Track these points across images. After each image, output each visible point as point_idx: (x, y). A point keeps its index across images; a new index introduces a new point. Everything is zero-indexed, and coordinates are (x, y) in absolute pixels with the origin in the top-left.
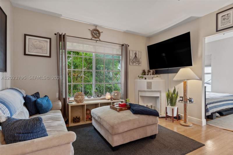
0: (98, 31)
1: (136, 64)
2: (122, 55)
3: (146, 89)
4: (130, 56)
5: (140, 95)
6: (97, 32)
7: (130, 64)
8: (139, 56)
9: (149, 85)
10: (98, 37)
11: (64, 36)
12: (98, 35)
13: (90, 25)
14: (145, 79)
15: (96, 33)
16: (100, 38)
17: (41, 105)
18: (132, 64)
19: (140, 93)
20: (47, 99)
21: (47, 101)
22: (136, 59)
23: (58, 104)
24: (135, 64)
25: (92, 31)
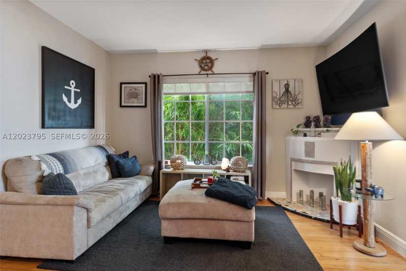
0: (209, 58)
1: (289, 107)
2: (253, 92)
3: (303, 157)
4: (274, 91)
5: (293, 168)
6: (208, 61)
7: (274, 106)
8: (297, 89)
9: (310, 149)
10: (211, 68)
11: (159, 76)
12: (210, 65)
13: (198, 52)
14: (305, 135)
15: (206, 63)
16: (213, 70)
17: (123, 166)
18: (278, 107)
19: (293, 163)
20: (133, 161)
21: (132, 163)
22: (288, 96)
23: (148, 169)
24: (285, 106)
25: (199, 61)
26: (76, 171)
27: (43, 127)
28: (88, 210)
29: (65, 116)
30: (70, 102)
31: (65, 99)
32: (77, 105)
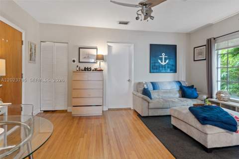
26: (159, 89)
27: (150, 72)
28: (149, 103)
29: (159, 68)
30: (162, 62)
31: (160, 61)
32: (166, 63)
